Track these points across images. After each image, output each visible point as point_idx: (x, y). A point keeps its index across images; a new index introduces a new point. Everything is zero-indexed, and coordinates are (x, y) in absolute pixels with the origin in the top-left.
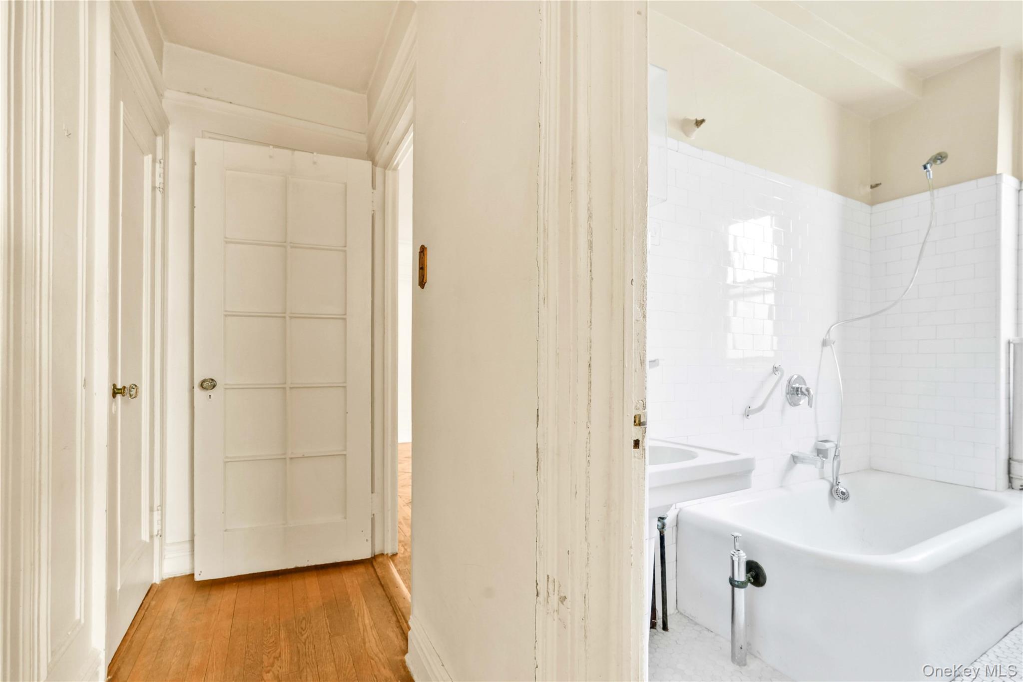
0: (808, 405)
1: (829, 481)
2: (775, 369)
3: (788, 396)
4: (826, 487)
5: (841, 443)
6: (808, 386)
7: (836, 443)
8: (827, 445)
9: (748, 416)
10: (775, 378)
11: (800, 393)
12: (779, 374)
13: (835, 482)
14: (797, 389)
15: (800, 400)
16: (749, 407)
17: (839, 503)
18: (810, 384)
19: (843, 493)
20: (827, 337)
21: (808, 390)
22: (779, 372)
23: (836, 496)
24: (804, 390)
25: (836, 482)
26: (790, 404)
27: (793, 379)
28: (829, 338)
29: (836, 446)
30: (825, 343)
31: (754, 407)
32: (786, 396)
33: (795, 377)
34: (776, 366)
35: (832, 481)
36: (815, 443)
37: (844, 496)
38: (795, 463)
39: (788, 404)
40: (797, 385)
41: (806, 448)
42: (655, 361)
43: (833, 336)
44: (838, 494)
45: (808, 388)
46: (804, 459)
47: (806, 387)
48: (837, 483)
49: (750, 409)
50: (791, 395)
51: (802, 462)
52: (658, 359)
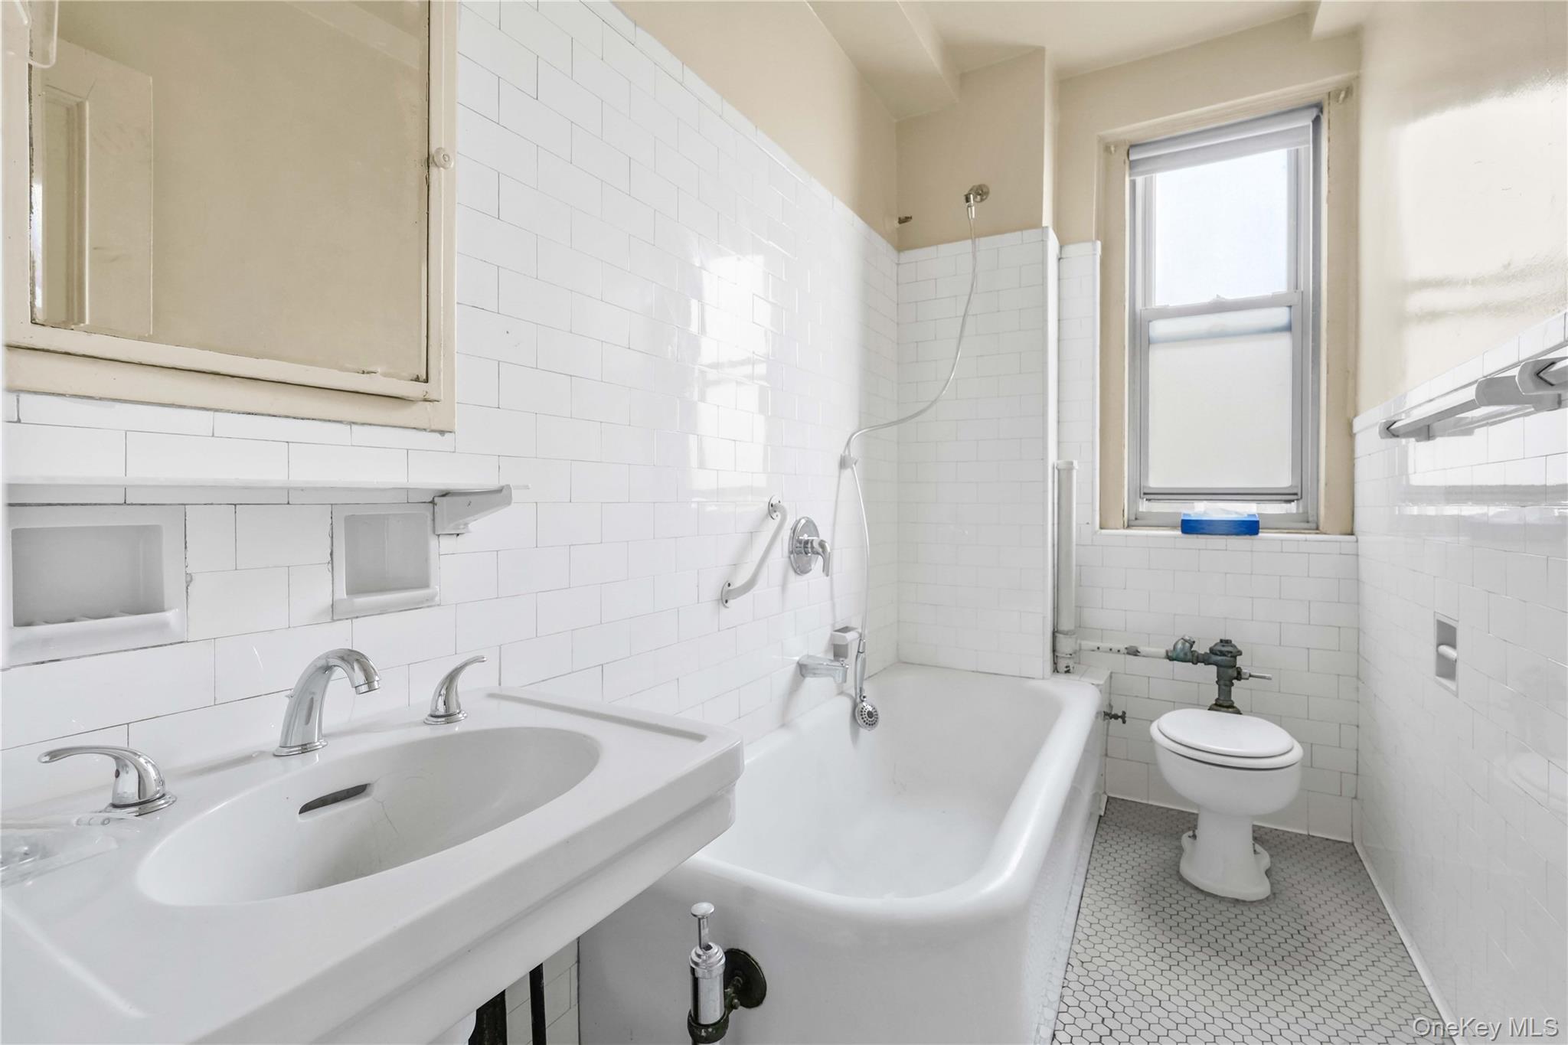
0: (823, 571)
1: (849, 696)
2: (773, 508)
3: (792, 556)
4: (846, 705)
5: (866, 632)
6: (821, 538)
7: (860, 631)
8: (851, 636)
9: (726, 602)
10: (773, 525)
11: (810, 550)
12: (778, 516)
13: (858, 696)
14: (807, 542)
15: (809, 562)
16: (729, 585)
17: (864, 732)
18: (824, 534)
19: (870, 714)
20: (847, 453)
21: (822, 545)
22: (778, 513)
23: (860, 721)
24: (816, 545)
25: (860, 696)
26: (795, 572)
27: (800, 526)
28: (850, 455)
29: (861, 635)
30: (843, 464)
31: (738, 583)
32: (790, 557)
33: (803, 521)
34: (774, 502)
35: (854, 695)
36: (832, 635)
37: (871, 719)
38: (803, 676)
39: (791, 573)
40: (805, 537)
41: (818, 648)
42: (499, 491)
43: (855, 452)
44: (865, 718)
45: (822, 541)
46: (814, 669)
47: (818, 541)
48: (862, 698)
49: (730, 588)
50: (797, 554)
51: (815, 674)
52: (508, 486)
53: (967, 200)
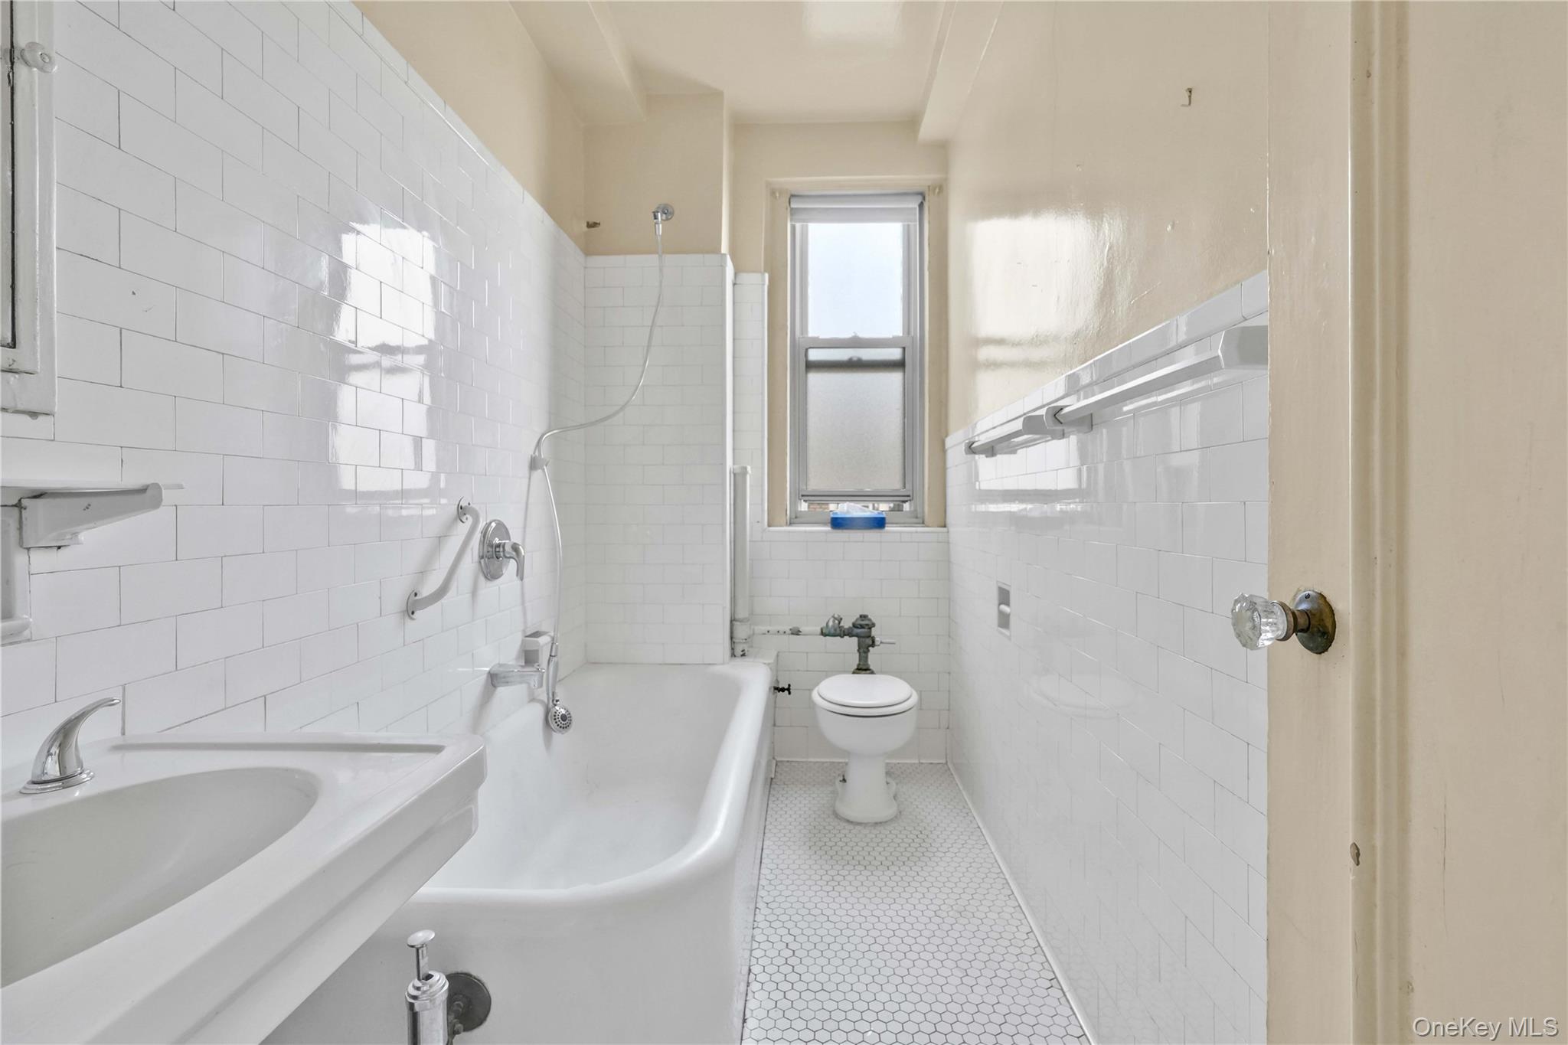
0: (517, 575)
1: (541, 702)
2: (462, 511)
3: (482, 561)
4: (538, 711)
5: (559, 635)
6: (514, 540)
7: (552, 634)
8: (543, 640)
9: (413, 613)
10: (463, 528)
11: (502, 554)
12: (469, 520)
13: (551, 701)
14: (498, 546)
15: (500, 568)
16: (416, 595)
17: (558, 737)
18: (515, 537)
19: (564, 717)
20: (537, 454)
21: (515, 548)
22: (468, 516)
23: (553, 725)
24: (508, 548)
25: (553, 701)
26: (486, 577)
27: (490, 530)
28: (543, 455)
29: (553, 639)
30: (534, 464)
31: (426, 591)
32: (480, 562)
33: (493, 525)
34: (464, 504)
35: (546, 700)
36: (523, 641)
37: (565, 722)
38: (495, 686)
39: (482, 578)
40: (497, 541)
41: (509, 655)
42: (143, 490)
43: (545, 453)
44: (558, 722)
45: (515, 544)
46: (504, 677)
47: (511, 544)
48: (555, 702)
49: (417, 598)
50: (489, 558)
51: (508, 682)
52: (157, 486)
53: (656, 218)
